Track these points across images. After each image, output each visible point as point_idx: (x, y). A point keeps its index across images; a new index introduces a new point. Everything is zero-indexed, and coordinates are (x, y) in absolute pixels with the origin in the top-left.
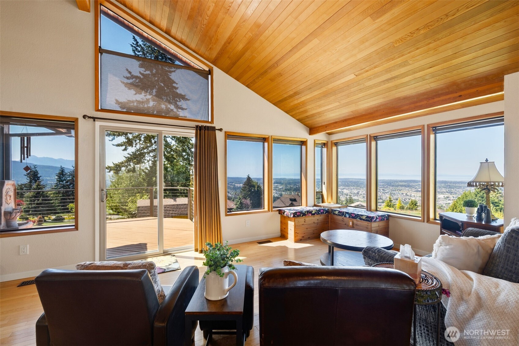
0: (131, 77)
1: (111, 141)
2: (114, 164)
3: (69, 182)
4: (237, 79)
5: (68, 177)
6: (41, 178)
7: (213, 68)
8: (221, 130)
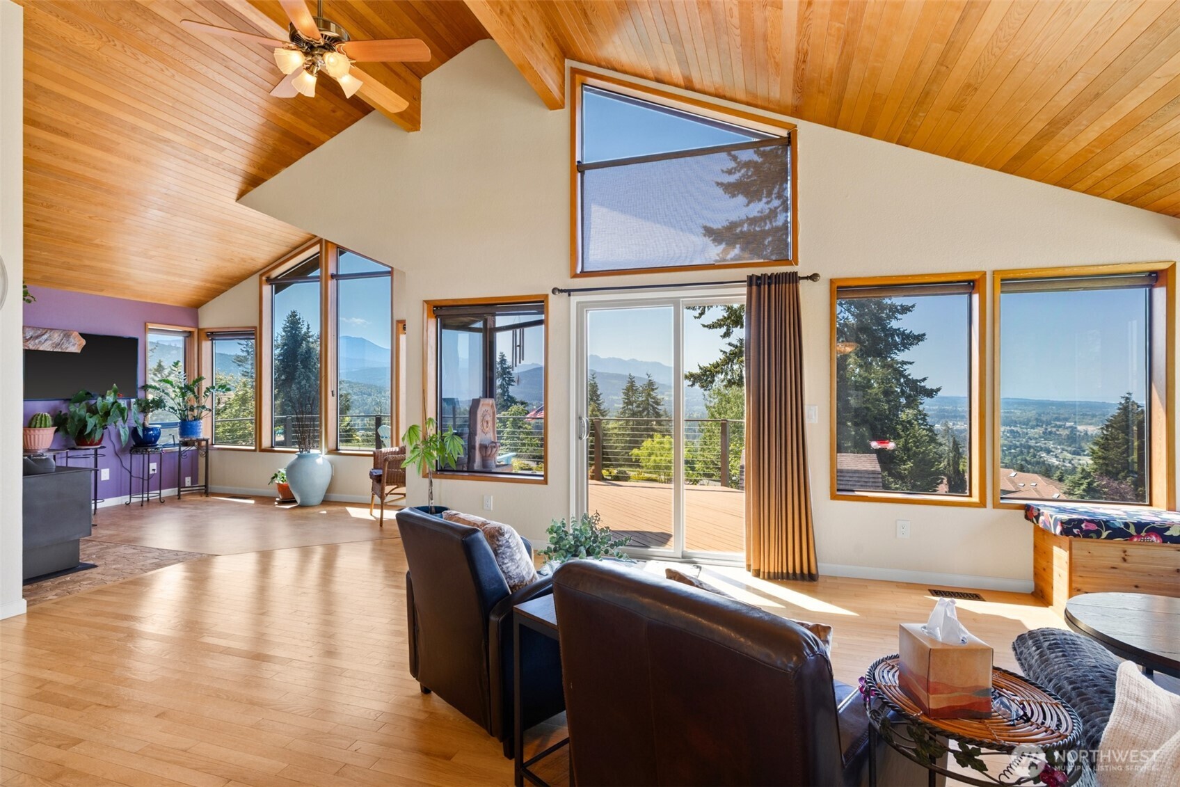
0: (737, 167)
1: (698, 318)
2: (700, 368)
3: (641, 406)
4: (867, 131)
5: (640, 395)
6: (601, 397)
7: (796, 126)
8: (814, 277)
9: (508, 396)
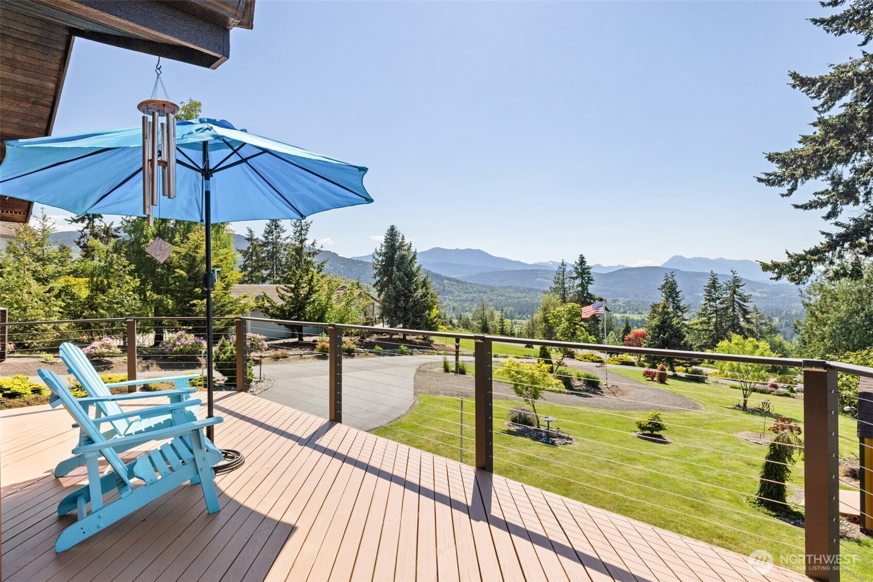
1: (787, 195)
2: (790, 256)
3: (726, 303)
5: (725, 292)
6: (680, 294)
9: (588, 293)
